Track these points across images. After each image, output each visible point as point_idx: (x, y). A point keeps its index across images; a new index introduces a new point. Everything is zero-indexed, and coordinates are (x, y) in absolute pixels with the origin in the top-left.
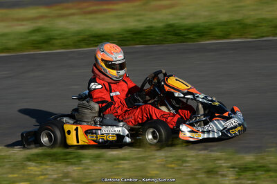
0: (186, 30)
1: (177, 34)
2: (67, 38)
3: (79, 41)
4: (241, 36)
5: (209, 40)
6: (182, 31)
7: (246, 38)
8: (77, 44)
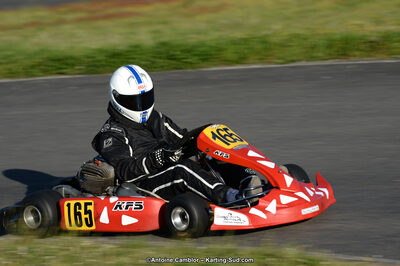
0: (183, 51)
1: (171, 58)
2: (15, 62)
3: (33, 67)
4: (261, 60)
5: (215, 66)
6: (178, 53)
7: (270, 63)
8: (28, 71)
